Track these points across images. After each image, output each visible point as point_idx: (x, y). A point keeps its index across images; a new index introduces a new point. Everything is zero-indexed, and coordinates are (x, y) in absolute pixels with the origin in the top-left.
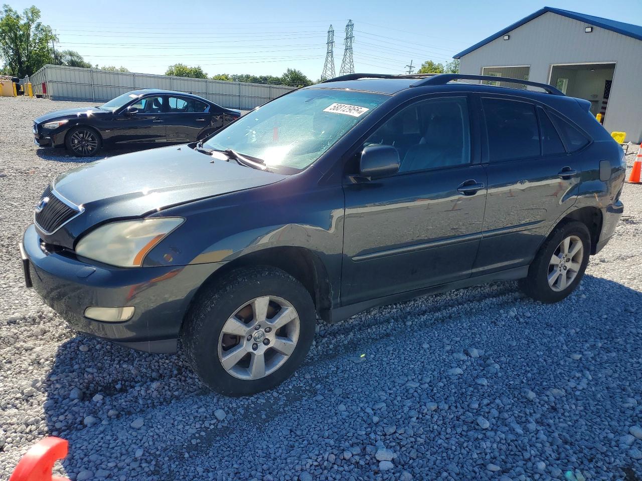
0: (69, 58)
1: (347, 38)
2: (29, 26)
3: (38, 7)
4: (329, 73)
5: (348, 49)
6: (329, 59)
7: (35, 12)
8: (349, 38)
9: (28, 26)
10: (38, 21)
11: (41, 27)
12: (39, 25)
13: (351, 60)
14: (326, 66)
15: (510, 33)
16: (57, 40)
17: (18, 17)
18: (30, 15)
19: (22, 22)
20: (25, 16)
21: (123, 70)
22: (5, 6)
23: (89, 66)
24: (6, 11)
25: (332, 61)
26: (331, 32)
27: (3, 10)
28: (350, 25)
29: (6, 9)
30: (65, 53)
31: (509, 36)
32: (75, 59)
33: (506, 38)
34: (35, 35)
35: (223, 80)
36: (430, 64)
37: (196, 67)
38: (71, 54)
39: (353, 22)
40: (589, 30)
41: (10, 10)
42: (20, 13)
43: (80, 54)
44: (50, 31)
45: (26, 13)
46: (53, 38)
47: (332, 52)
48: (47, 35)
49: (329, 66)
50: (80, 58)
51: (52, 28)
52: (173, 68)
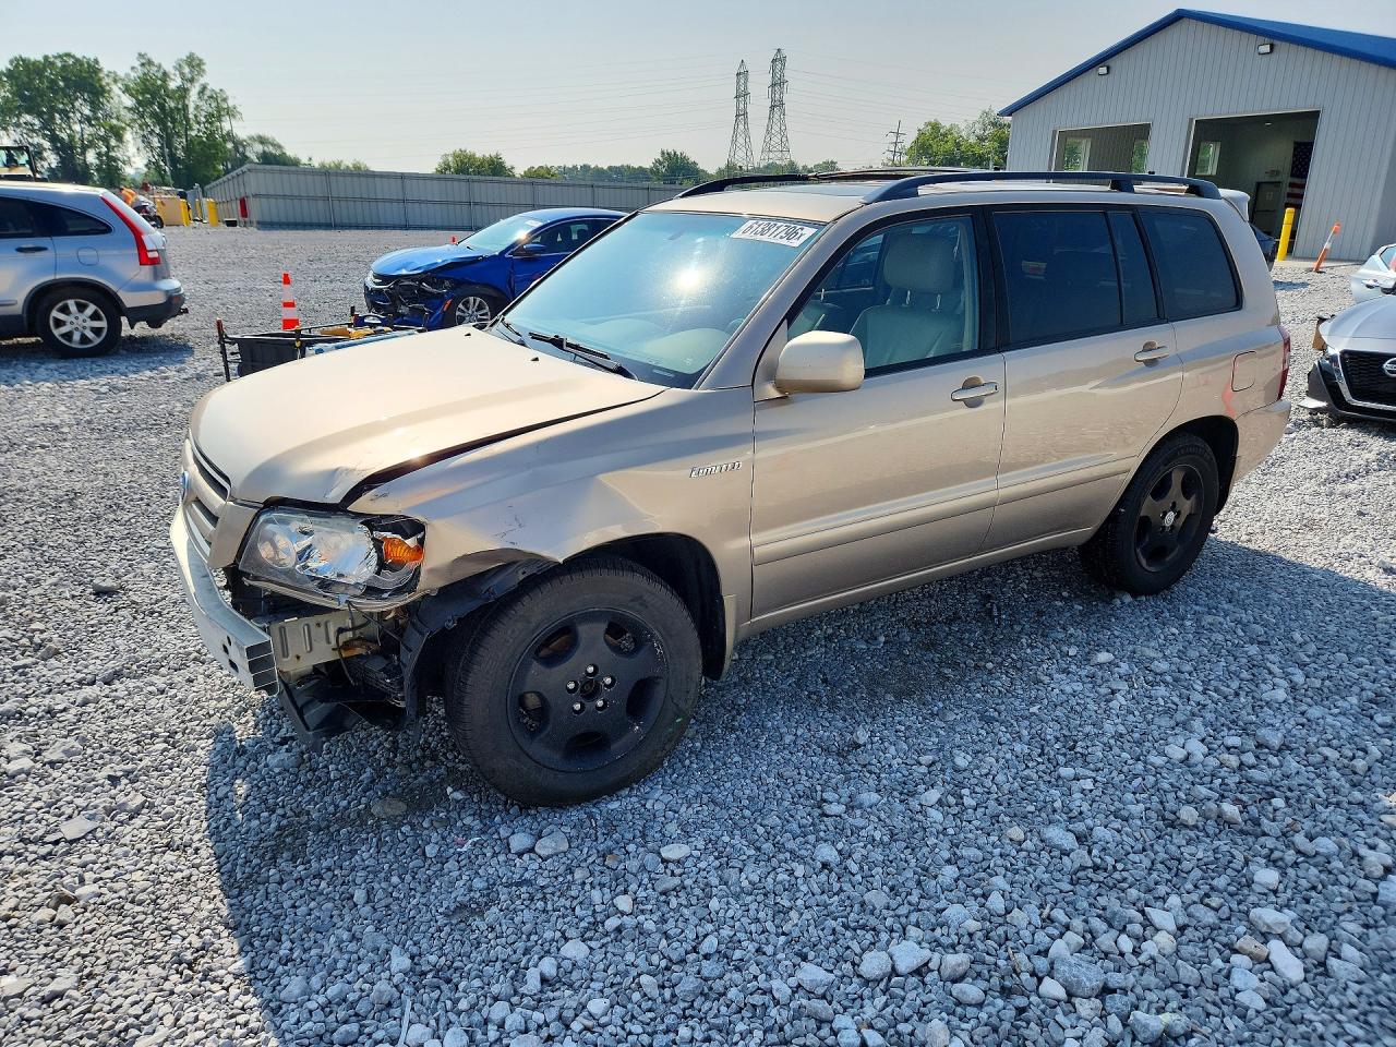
0: (259, 148)
1: (773, 85)
2: (186, 90)
3: (199, 54)
4: (741, 154)
5: (777, 105)
6: (741, 127)
7: (195, 65)
8: (778, 84)
9: (183, 92)
10: (202, 80)
11: (208, 93)
12: (204, 88)
13: (783, 128)
14: (734, 141)
15: (1110, 62)
16: (238, 116)
17: (165, 74)
18: (186, 70)
19: (172, 85)
20: (177, 73)
21: (357, 167)
22: (140, 55)
23: (296, 163)
25: (746, 129)
26: (742, 75)
27: (137, 64)
28: (779, 60)
29: (144, 61)
30: (252, 138)
31: (1108, 68)
32: (271, 149)
33: (1103, 70)
34: (197, 107)
35: (542, 177)
36: (935, 127)
37: (493, 154)
38: (262, 140)
39: (784, 53)
40: (1266, 48)
41: (150, 63)
42: (169, 67)
43: (279, 140)
44: (225, 100)
45: (179, 68)
46: (231, 113)
47: (745, 114)
48: (220, 109)
49: (741, 140)
50: (280, 147)
51: (228, 93)
52: (450, 159)
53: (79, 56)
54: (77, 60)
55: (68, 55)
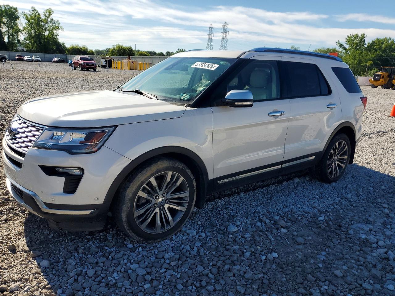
1: (223, 32)
5: (224, 38)
6: (210, 44)
7: (50, 12)
8: (225, 32)
9: (46, 21)
10: (51, 17)
11: (53, 22)
12: (52, 20)
13: (227, 45)
16: (63, 30)
17: (39, 14)
18: (47, 14)
19: (42, 18)
22: (32, 7)
24: (33, 11)
26: (211, 28)
27: (31, 10)
28: (225, 25)
29: (33, 9)
41: (35, 10)
44: (59, 24)
45: (44, 13)
47: (212, 40)
53: (11, 6)
54: (10, 7)
55: (7, 6)
